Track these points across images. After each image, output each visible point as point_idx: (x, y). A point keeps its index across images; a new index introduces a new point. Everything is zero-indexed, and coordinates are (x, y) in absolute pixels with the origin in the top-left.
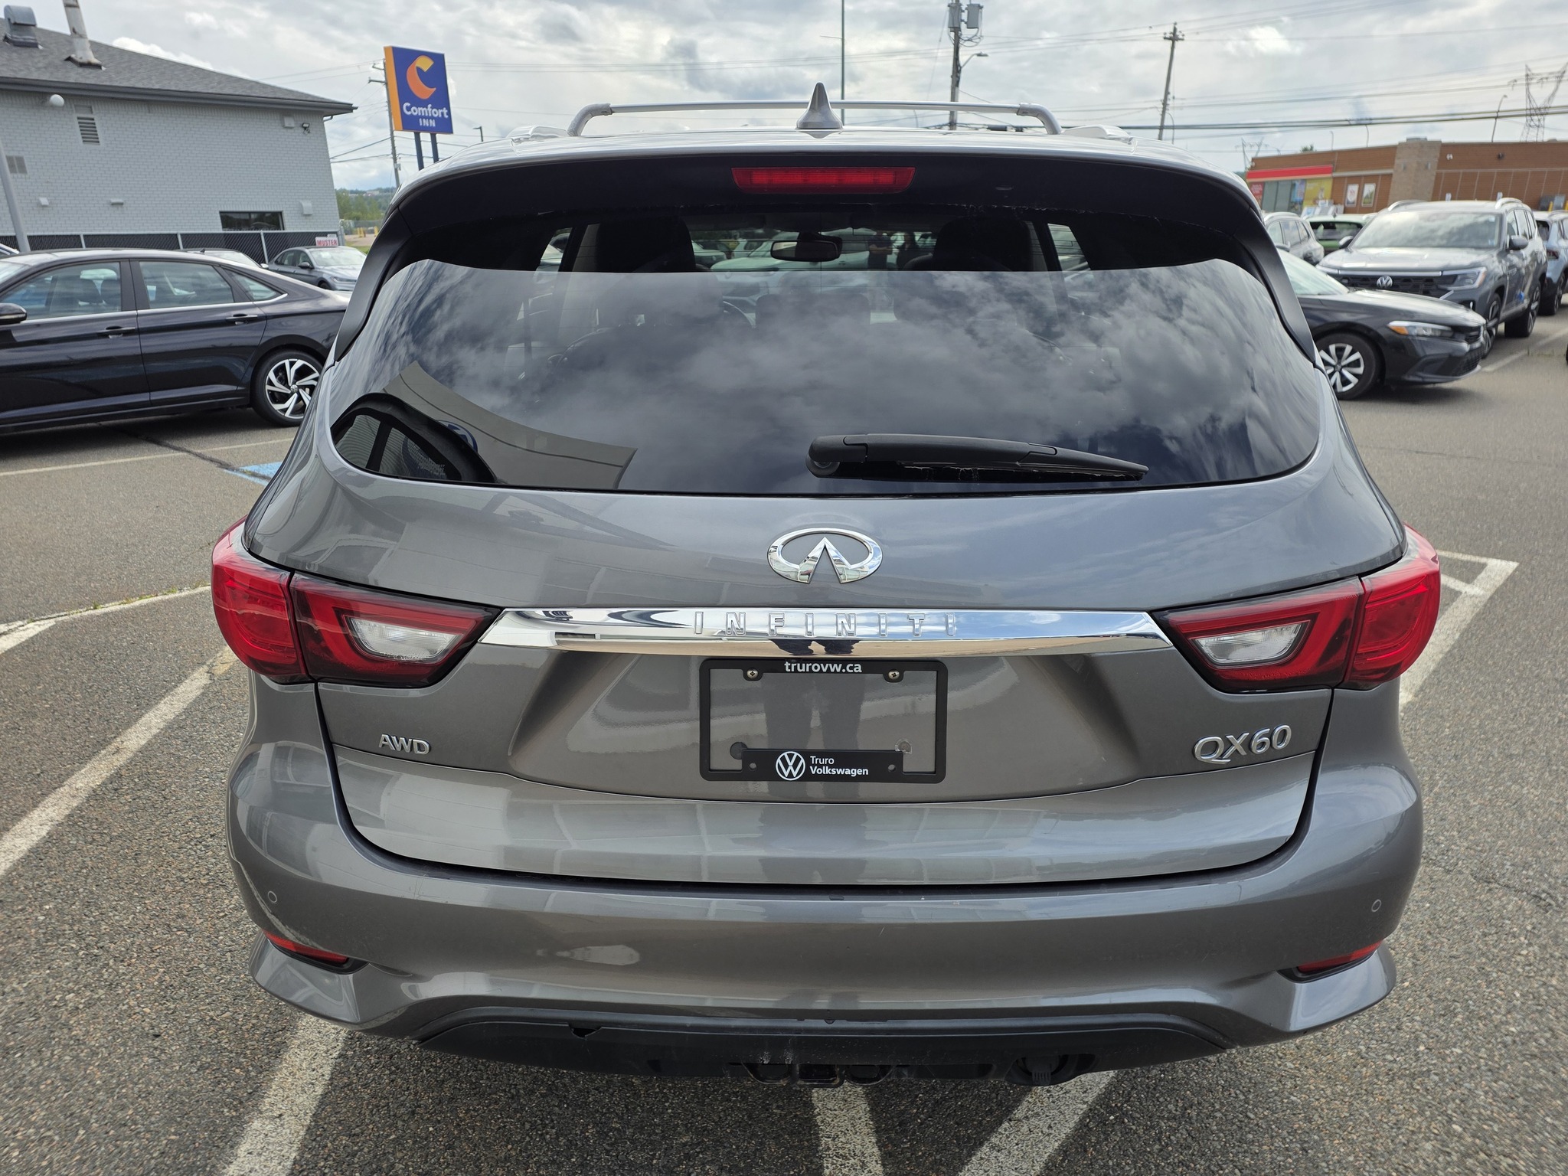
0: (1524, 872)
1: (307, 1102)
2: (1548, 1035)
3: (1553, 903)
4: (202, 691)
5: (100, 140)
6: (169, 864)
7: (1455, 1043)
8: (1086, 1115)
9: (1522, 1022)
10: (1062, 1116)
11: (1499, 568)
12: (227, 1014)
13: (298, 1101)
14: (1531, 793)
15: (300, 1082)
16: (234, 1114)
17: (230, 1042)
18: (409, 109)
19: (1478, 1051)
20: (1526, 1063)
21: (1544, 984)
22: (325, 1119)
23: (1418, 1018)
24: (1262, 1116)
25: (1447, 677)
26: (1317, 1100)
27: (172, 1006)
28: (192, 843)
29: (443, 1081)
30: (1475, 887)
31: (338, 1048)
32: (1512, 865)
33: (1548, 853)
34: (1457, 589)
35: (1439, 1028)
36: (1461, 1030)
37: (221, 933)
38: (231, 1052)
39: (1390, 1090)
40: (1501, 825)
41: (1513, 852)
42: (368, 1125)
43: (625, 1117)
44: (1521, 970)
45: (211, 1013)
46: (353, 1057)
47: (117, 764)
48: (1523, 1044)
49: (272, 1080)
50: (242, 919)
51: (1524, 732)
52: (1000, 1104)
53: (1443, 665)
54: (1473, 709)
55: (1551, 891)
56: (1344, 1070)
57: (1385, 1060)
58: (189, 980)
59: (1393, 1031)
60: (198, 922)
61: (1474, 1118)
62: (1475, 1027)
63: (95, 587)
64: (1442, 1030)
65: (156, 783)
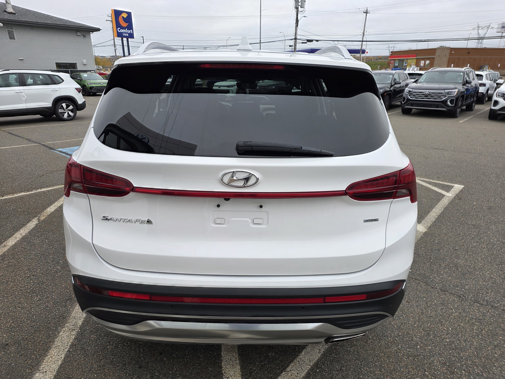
0: (456, 288)
1: (55, 367)
2: (458, 342)
3: (464, 298)
4: (35, 225)
5: (15, 38)
6: (18, 285)
7: (429, 345)
8: (310, 370)
9: (451, 338)
10: (302, 370)
11: (458, 187)
12: (32, 336)
13: (52, 367)
14: (461, 262)
15: (54, 360)
16: (30, 371)
17: (31, 346)
18: (119, 30)
19: (436, 348)
20: (450, 351)
21: (459, 325)
22: (61, 373)
23: (418, 337)
24: (366, 370)
25: (438, 223)
26: (384, 364)
27: (14, 334)
28: (26, 278)
29: (101, 360)
30: (440, 293)
31: (68, 348)
32: (452, 286)
33: (464, 282)
34: (444, 194)
35: (424, 340)
36: (431, 341)
37: (33, 309)
38: (32, 350)
39: (407, 361)
40: (451, 272)
41: (453, 282)
42: (75, 374)
43: (160, 371)
44: (452, 321)
45: (26, 336)
46: (72, 351)
47: (4, 251)
48: (450, 345)
49: (44, 359)
50: (40, 304)
51: (460, 242)
52: (282, 366)
53: (438, 219)
54: (445, 234)
55: (464, 295)
56: (393, 354)
57: (406, 351)
58: (20, 325)
59: (410, 341)
60: (25, 305)
61: (433, 370)
62: (436, 340)
63: (3, 189)
64: (425, 341)
65: (16, 257)
